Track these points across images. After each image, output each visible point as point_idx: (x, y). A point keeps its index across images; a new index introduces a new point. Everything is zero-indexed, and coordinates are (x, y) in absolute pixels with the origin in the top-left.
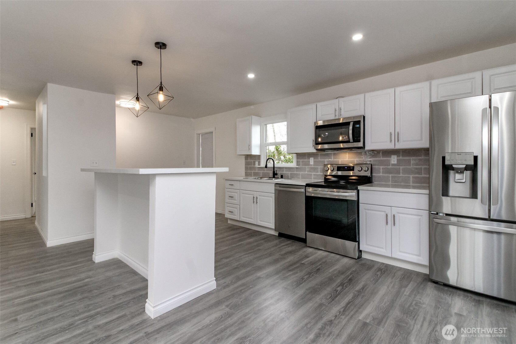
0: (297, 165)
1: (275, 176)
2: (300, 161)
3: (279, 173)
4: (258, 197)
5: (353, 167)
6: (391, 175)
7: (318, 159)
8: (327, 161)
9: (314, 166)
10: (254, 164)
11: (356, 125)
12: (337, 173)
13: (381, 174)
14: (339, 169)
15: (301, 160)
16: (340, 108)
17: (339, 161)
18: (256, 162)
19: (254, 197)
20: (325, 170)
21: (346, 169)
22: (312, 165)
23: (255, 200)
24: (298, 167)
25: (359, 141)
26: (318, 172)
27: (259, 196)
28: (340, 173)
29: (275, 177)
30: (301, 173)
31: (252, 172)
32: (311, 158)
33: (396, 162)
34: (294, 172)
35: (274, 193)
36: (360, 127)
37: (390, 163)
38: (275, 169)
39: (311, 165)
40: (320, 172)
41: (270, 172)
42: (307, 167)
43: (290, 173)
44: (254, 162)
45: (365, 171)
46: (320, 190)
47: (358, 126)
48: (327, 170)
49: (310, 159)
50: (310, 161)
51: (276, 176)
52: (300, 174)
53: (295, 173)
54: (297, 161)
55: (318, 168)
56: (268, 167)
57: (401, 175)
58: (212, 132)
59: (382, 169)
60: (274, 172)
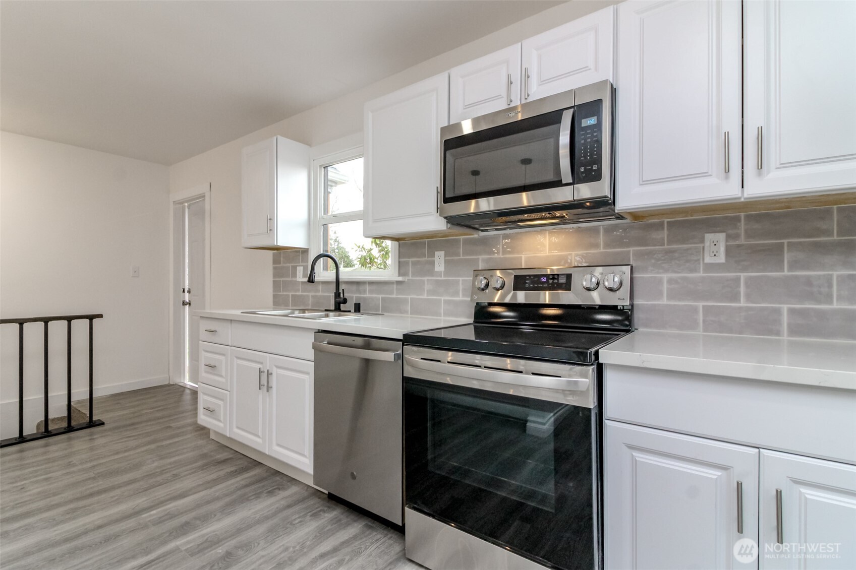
0: (399, 275)
1: (342, 305)
2: (407, 263)
3: (352, 296)
4: (275, 371)
5: (569, 277)
6: (700, 304)
7: (459, 256)
8: (483, 260)
9: (445, 276)
10: (295, 275)
11: (583, 121)
12: (514, 296)
13: (664, 301)
14: (520, 283)
15: (410, 260)
16: (526, 70)
17: (521, 257)
18: (298, 267)
19: (261, 372)
20: (478, 287)
21: (543, 283)
22: (441, 272)
23: (265, 381)
24: (400, 279)
25: (597, 177)
26: (456, 293)
27: (278, 367)
28: (521, 297)
29: (342, 309)
30: (409, 297)
31: (288, 296)
32: (437, 253)
33: (721, 259)
34: (392, 293)
35: (313, 359)
36: (599, 125)
38: (342, 287)
39: (439, 274)
40: (464, 295)
41: (325, 294)
42: (427, 279)
43: (380, 296)
44: (295, 268)
45: (611, 290)
46: (449, 359)
47: (592, 121)
48: (483, 286)
49: (434, 257)
50: (434, 262)
51: (342, 307)
52: (406, 300)
53: (394, 296)
54: (399, 262)
55: (458, 282)
56: (319, 282)
57: (743, 303)
58: (204, 196)
59: (670, 281)
60: (337, 295)
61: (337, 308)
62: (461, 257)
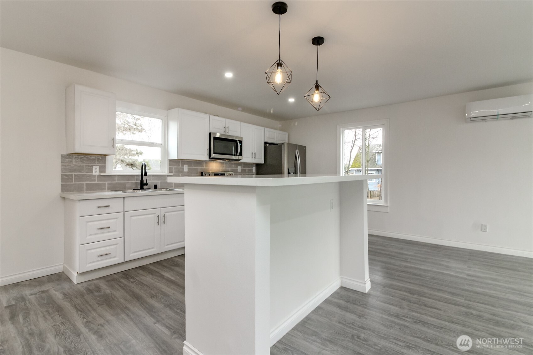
0: (169, 173)
2: (172, 168)
3: (151, 182)
4: (165, 215)
7: (192, 167)
9: (188, 173)
10: (91, 170)
15: (174, 167)
17: (209, 169)
18: (93, 166)
22: (186, 172)
27: (166, 212)
31: (83, 184)
33: (240, 171)
34: (166, 180)
36: (241, 146)
37: (237, 172)
38: (144, 177)
41: (126, 182)
42: (181, 175)
43: (159, 181)
44: (90, 167)
47: (240, 144)
49: (184, 166)
50: (184, 168)
51: (145, 187)
54: (169, 168)
56: (150, 176)
60: (142, 181)
61: (142, 188)
62: (193, 167)
